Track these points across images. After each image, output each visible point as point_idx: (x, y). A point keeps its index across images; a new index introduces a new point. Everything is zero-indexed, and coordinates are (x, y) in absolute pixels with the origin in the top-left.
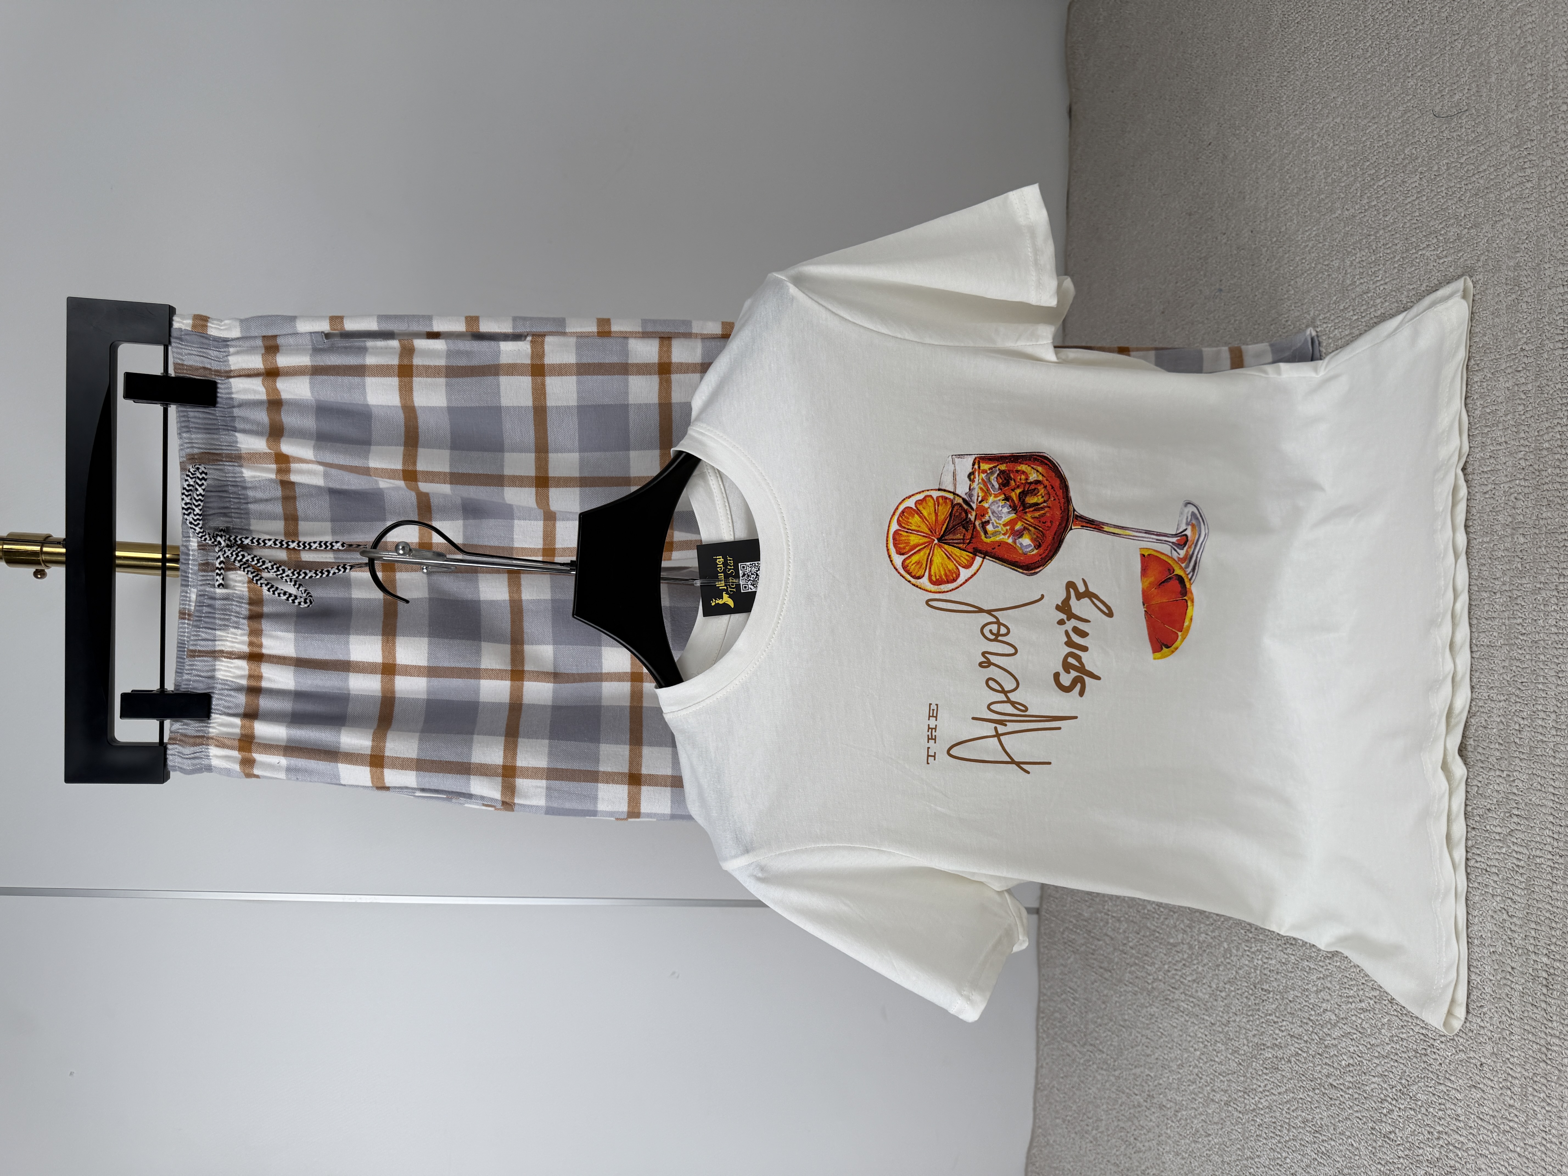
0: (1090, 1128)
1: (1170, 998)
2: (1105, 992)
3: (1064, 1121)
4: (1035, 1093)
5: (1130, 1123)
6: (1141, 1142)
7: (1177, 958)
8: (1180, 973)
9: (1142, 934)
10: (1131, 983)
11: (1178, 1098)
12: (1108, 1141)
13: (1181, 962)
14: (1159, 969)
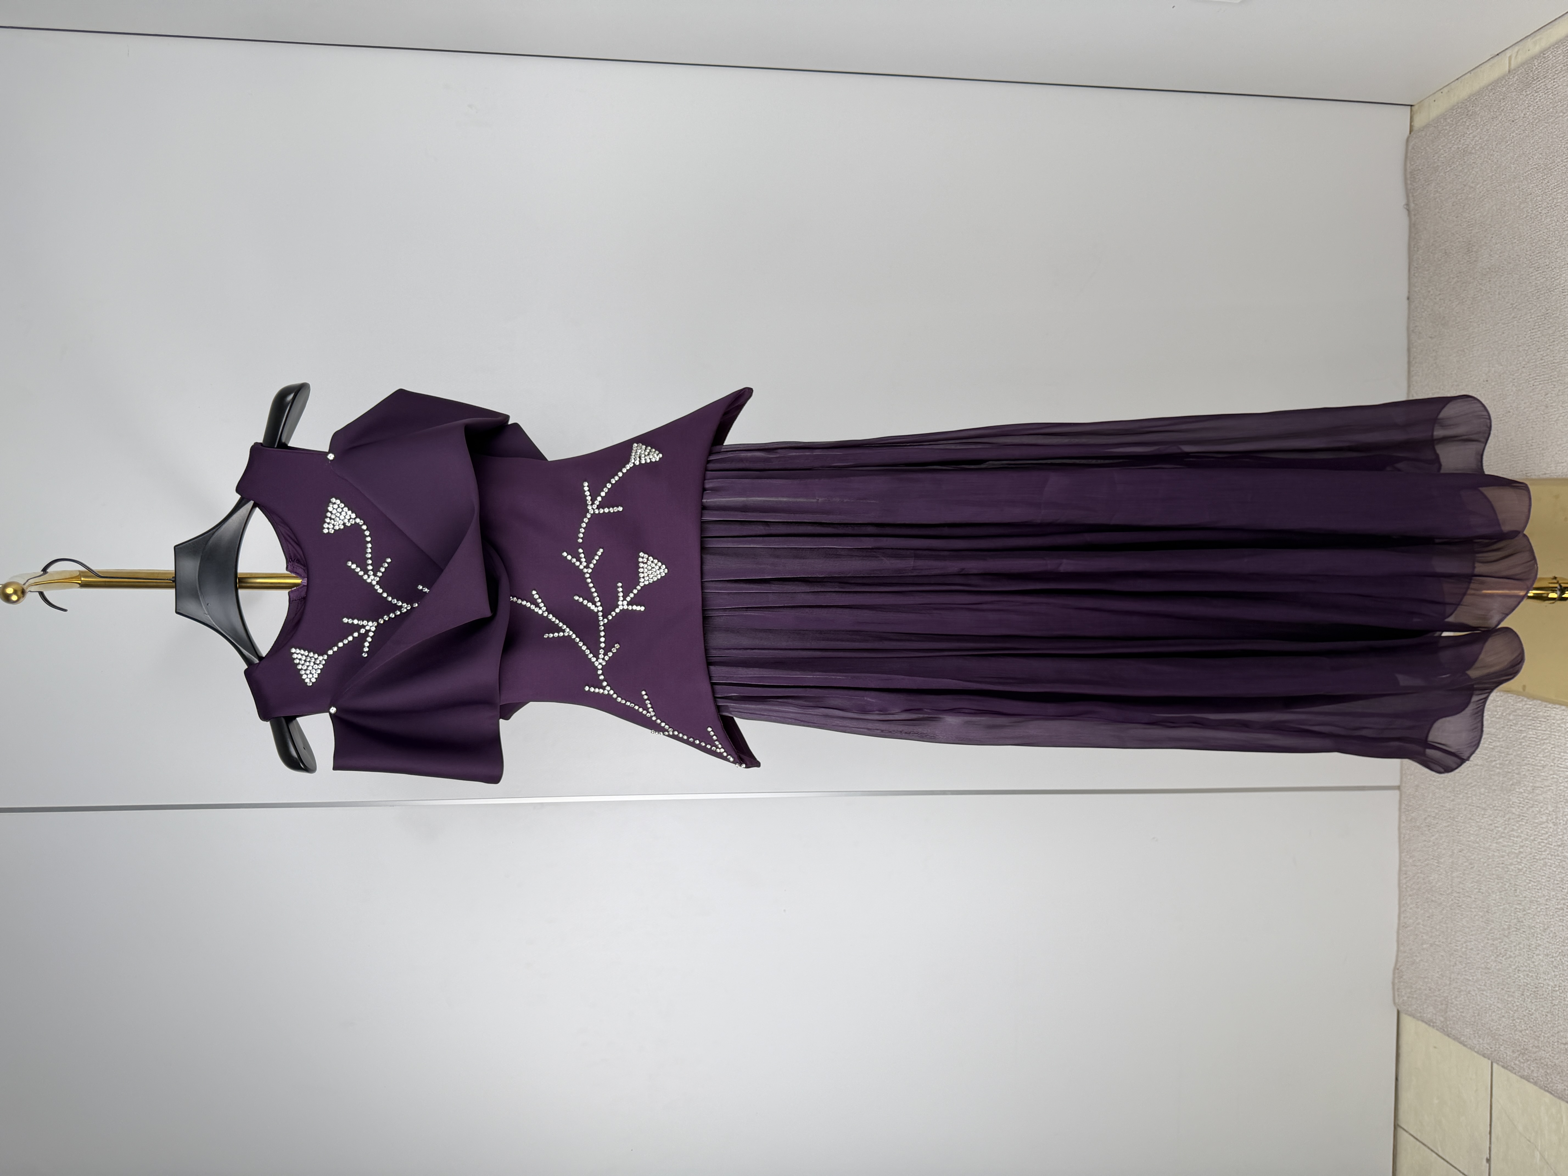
0: (1458, 948)
1: (1537, 858)
2: (1473, 857)
3: (1431, 945)
4: (1398, 929)
5: (1500, 940)
6: (1511, 952)
7: (1543, 832)
8: (1545, 841)
9: (1507, 817)
10: (1498, 850)
11: (1546, 921)
12: (1478, 954)
13: (1547, 833)
14: (1526, 839)
